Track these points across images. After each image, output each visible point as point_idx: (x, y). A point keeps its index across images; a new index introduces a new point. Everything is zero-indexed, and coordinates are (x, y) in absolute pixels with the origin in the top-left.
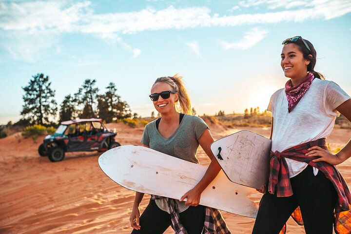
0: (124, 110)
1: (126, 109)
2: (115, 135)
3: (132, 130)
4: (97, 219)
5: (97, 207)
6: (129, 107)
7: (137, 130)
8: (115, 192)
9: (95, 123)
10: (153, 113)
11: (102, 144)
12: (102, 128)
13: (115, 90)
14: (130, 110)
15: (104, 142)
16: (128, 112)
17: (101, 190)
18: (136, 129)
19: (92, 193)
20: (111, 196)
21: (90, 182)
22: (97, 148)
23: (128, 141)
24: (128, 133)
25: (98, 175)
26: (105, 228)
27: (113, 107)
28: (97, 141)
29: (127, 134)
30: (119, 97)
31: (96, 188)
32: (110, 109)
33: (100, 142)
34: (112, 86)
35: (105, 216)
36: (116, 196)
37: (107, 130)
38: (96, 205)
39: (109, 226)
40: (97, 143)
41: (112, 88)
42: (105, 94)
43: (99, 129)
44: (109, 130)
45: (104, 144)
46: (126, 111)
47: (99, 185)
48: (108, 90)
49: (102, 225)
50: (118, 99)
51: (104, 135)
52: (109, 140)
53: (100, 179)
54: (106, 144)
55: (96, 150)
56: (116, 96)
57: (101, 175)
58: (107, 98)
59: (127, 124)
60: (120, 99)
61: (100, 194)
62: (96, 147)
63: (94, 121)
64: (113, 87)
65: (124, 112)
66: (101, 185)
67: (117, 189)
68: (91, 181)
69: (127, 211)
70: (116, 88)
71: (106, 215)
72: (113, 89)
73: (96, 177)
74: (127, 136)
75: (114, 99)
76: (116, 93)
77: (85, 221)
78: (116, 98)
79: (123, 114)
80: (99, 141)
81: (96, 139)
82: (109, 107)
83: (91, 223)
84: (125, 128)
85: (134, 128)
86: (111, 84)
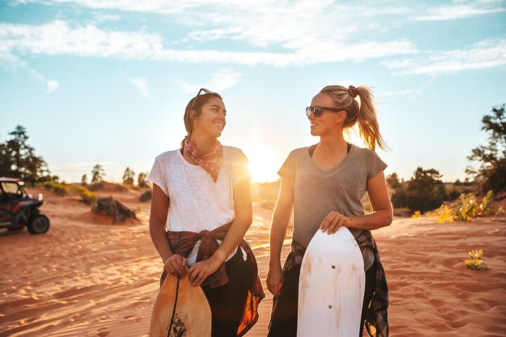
0: (38, 170)
1: (43, 168)
2: (40, 204)
3: (60, 199)
4: (43, 316)
5: (34, 303)
6: (46, 165)
7: (68, 199)
8: (53, 284)
9: (9, 185)
10: (84, 177)
11: (18, 216)
12: (19, 192)
13: (26, 138)
14: (47, 171)
15: (22, 214)
16: (45, 174)
17: (29, 283)
18: (66, 198)
19: (14, 288)
20: (49, 289)
21: (6, 273)
22: (9, 223)
23: (57, 214)
24: (54, 203)
25: (17, 262)
26: (67, 323)
27: (20, 163)
28: (10, 213)
29: (51, 205)
30: (31, 150)
31: (20, 281)
32: (14, 167)
33: (15, 214)
34: (20, 132)
35: (54, 312)
36: (58, 289)
37: (27, 196)
38: (31, 301)
39: (72, 320)
40: (9, 216)
41: (20, 134)
42: (6, 144)
43: (14, 194)
44: (30, 196)
45: (21, 218)
46: (42, 171)
47: (23, 276)
48: (13, 137)
49: (59, 321)
50: (30, 152)
51: (23, 203)
52: (29, 212)
53: (21, 268)
54: (25, 217)
55: (6, 227)
56: (26, 147)
57: (22, 263)
58: (10, 150)
59: (52, 190)
60: (33, 152)
61: (29, 288)
62: (7, 221)
63: (5, 182)
64: (23, 133)
65: (39, 174)
66: (27, 275)
67: (55, 280)
68: (6, 271)
69: (89, 302)
70: (27, 134)
71: (56, 310)
72: (22, 136)
73: (14, 265)
74: (52, 207)
75: (22, 152)
76: (27, 143)
77: (22, 321)
78: (27, 150)
79: (37, 175)
80: (14, 211)
81: (9, 209)
82: (12, 163)
83: (35, 321)
84: (49, 196)
85: (63, 196)
86: (19, 128)
